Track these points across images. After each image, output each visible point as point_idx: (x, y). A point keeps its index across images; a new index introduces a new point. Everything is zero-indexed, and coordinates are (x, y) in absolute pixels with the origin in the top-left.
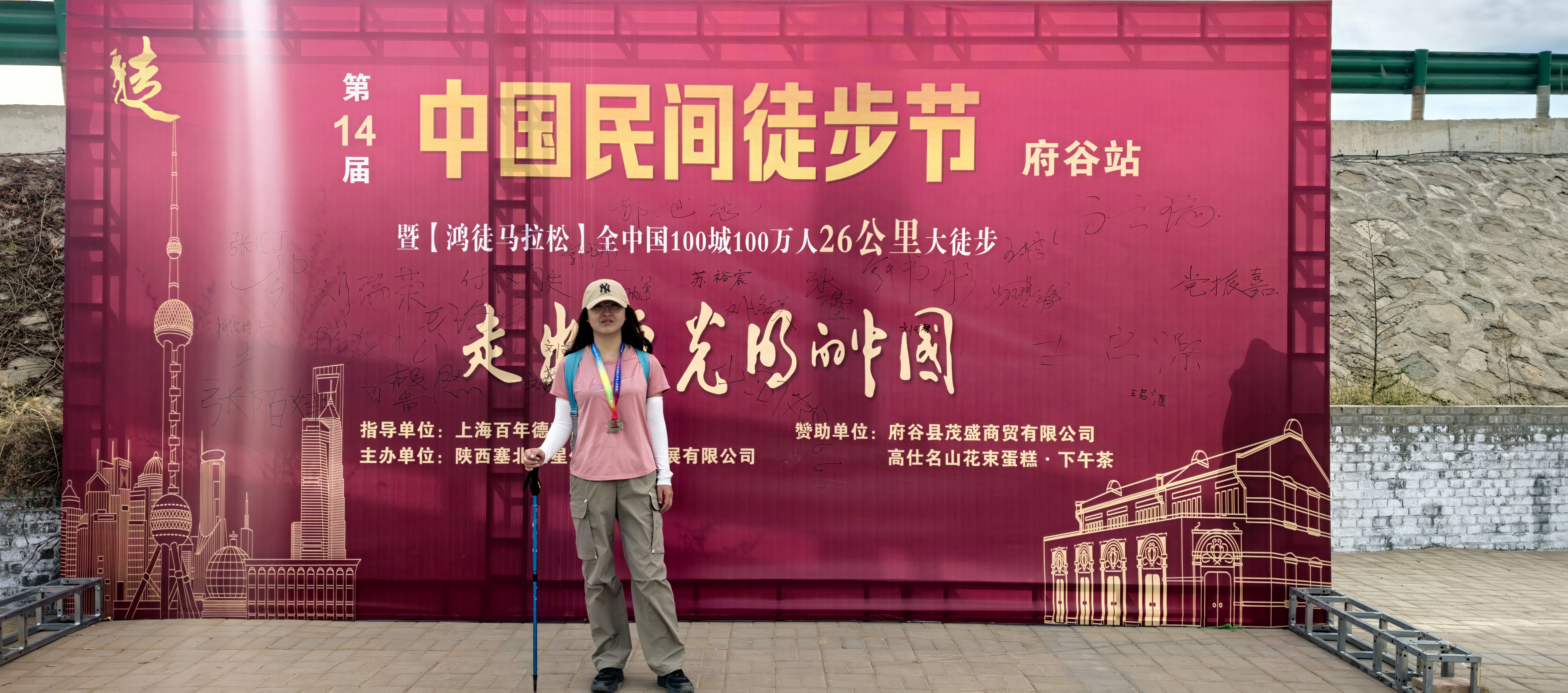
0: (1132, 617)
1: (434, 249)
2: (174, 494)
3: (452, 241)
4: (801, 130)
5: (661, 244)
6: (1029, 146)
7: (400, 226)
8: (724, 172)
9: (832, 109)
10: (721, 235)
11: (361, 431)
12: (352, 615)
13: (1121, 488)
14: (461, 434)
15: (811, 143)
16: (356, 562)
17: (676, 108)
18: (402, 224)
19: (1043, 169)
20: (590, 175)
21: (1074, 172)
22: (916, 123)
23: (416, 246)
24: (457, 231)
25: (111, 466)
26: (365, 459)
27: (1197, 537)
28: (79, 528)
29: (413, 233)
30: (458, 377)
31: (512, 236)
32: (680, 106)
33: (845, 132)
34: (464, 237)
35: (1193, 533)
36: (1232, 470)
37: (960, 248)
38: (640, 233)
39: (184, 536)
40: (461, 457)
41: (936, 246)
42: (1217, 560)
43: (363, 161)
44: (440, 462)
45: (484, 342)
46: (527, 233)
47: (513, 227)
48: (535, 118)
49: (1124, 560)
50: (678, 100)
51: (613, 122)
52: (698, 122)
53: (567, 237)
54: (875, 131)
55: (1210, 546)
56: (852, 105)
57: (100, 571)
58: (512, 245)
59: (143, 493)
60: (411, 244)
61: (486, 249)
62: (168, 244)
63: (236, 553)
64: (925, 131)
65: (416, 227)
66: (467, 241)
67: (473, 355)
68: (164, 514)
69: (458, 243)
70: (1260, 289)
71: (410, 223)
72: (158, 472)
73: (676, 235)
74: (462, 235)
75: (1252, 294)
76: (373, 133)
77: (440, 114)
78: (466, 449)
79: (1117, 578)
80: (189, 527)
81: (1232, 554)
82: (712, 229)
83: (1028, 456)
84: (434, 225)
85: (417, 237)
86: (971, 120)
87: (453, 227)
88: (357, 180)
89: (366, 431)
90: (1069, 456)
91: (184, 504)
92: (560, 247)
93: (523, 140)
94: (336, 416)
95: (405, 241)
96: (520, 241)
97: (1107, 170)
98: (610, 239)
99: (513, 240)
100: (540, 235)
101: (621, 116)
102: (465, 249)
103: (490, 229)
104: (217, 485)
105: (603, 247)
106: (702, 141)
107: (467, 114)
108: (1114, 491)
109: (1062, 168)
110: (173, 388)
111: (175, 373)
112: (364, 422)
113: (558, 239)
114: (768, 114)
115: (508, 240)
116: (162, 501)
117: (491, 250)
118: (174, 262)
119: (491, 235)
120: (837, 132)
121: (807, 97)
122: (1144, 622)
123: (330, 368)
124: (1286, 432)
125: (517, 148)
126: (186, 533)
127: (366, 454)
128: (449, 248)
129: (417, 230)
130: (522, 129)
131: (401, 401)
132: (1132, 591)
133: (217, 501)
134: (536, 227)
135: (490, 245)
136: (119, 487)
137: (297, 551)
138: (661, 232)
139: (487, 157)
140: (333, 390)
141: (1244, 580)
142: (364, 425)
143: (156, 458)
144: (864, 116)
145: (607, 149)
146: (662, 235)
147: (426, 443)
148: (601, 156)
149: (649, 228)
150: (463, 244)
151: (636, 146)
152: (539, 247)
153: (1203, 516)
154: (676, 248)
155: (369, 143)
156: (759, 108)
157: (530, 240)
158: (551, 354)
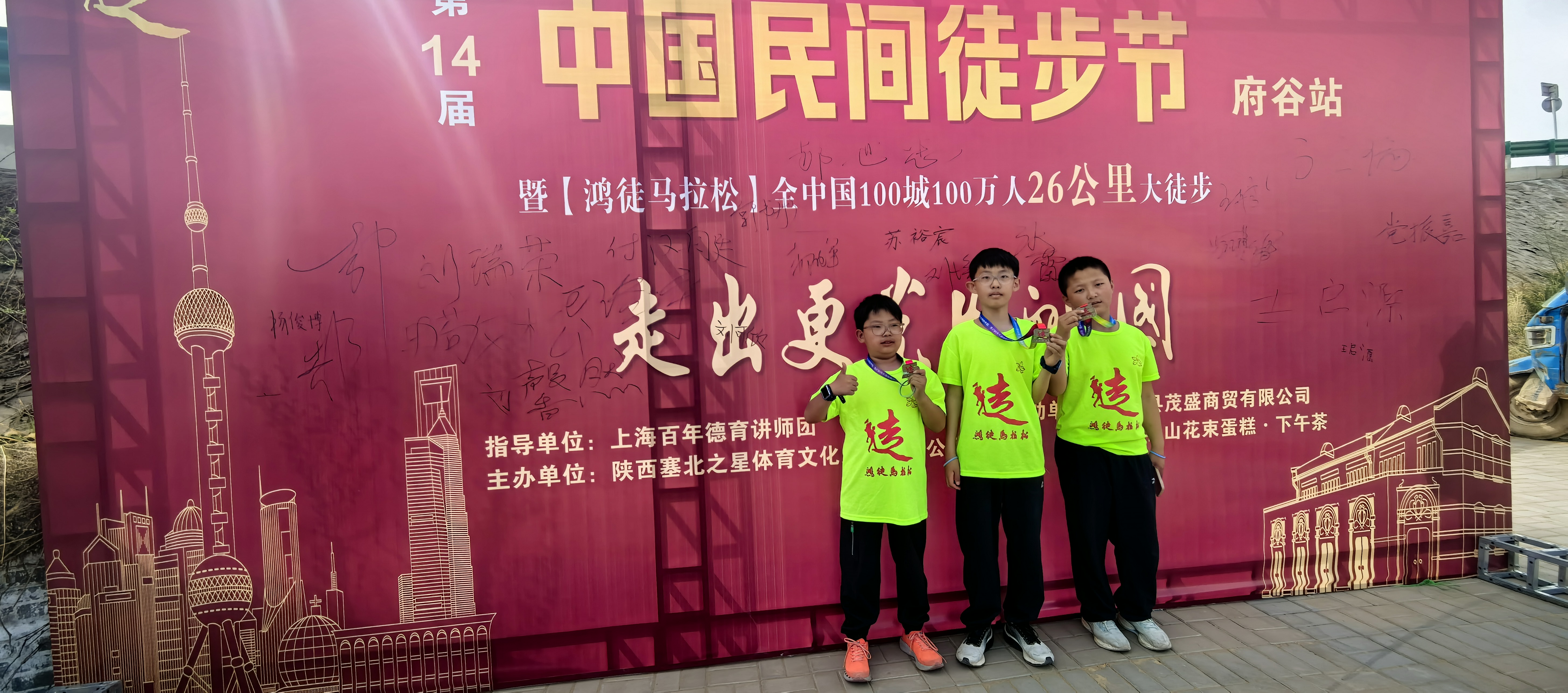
0: (1343, 583)
1: (568, 212)
2: (224, 554)
3: (591, 200)
4: (1002, 60)
5: (849, 199)
6: (1238, 83)
7: (521, 182)
8: (918, 111)
9: (1035, 37)
10: (917, 186)
11: (487, 448)
12: (489, 685)
13: (1333, 450)
14: (617, 444)
15: (1014, 76)
16: (489, 618)
17: (860, 33)
18: (524, 179)
19: (1252, 108)
20: (760, 114)
21: (1282, 112)
22: (1124, 55)
23: (543, 208)
24: (597, 187)
25: (122, 525)
26: (494, 484)
27: (1402, 494)
28: (76, 615)
29: (539, 191)
30: (609, 373)
31: (667, 193)
32: (864, 30)
33: (1051, 64)
34: (607, 194)
35: (1397, 491)
36: (1431, 424)
37: (1176, 196)
38: (823, 186)
39: (241, 609)
40: (619, 472)
41: (1151, 194)
42: (1418, 516)
43: (465, 96)
44: (593, 481)
45: (640, 327)
46: (686, 189)
47: (668, 180)
48: (689, 41)
49: (1337, 525)
50: (862, 24)
51: (787, 48)
52: (886, 50)
53: (736, 193)
54: (1082, 63)
55: (1413, 502)
56: (1056, 35)
57: (116, 671)
58: (669, 204)
59: (175, 557)
60: (537, 206)
61: (636, 210)
62: (187, 211)
63: (321, 623)
64: (1134, 64)
65: (543, 184)
66: (611, 200)
67: (626, 344)
68: (209, 583)
69: (599, 202)
70: (1452, 234)
71: (534, 179)
72: (195, 527)
73: (865, 186)
74: (604, 192)
75: (1444, 240)
76: (476, 59)
77: (566, 35)
78: (626, 463)
79: (1330, 545)
80: (248, 596)
81: (1431, 509)
82: (908, 178)
83: (1247, 423)
84: (566, 180)
85: (545, 196)
86: (1180, 52)
87: (592, 182)
88: (457, 121)
89: (494, 449)
90: (1286, 420)
91: (239, 566)
92: (727, 205)
93: (674, 70)
94: (450, 432)
95: (529, 201)
96: (678, 198)
97: (1313, 110)
98: (787, 193)
99: (669, 197)
100: (702, 191)
101: (796, 41)
102: (609, 211)
103: (639, 184)
104: (286, 537)
105: (780, 204)
106: (891, 72)
107: (602, 36)
108: (1327, 453)
109: (1270, 107)
110: (211, 410)
111: (212, 390)
112: (490, 437)
113: (725, 194)
114: (965, 42)
115: (663, 198)
116: (205, 565)
117: (642, 210)
118: (198, 237)
119: (642, 191)
120: (1042, 64)
121: (1008, 23)
122: (1352, 585)
123: (439, 371)
124: (1475, 381)
125: (669, 81)
126: (246, 605)
127: (494, 478)
128: (588, 209)
129: (544, 187)
130: (673, 55)
131: (538, 407)
132: (1344, 556)
133: (289, 558)
134: (698, 180)
135: (641, 204)
136: (135, 552)
137: (407, 612)
138: (847, 183)
139: (630, 92)
140: (445, 398)
141: (1440, 534)
142: (490, 441)
143: (191, 508)
144: (1069, 46)
145: (778, 82)
146: (848, 187)
147: (572, 458)
148: (773, 93)
149: (833, 180)
150: (606, 204)
151: (815, 78)
152: (702, 206)
153: (1406, 472)
154: (866, 204)
155: (472, 73)
156: (954, 34)
157: (691, 197)
158: (724, 337)
